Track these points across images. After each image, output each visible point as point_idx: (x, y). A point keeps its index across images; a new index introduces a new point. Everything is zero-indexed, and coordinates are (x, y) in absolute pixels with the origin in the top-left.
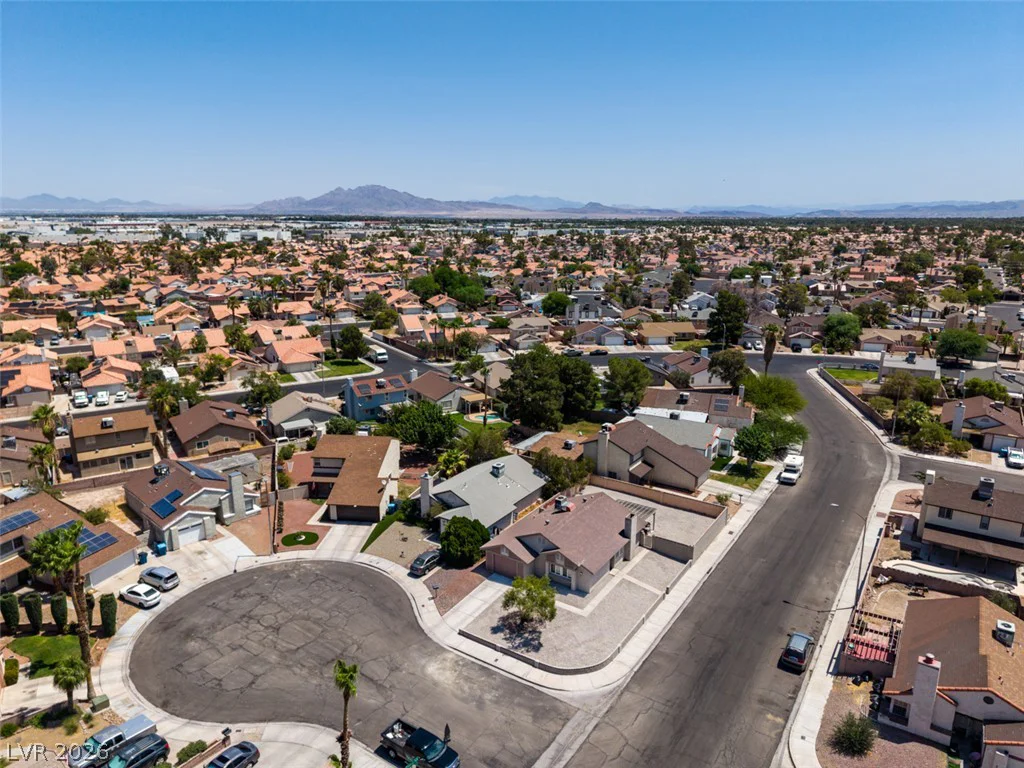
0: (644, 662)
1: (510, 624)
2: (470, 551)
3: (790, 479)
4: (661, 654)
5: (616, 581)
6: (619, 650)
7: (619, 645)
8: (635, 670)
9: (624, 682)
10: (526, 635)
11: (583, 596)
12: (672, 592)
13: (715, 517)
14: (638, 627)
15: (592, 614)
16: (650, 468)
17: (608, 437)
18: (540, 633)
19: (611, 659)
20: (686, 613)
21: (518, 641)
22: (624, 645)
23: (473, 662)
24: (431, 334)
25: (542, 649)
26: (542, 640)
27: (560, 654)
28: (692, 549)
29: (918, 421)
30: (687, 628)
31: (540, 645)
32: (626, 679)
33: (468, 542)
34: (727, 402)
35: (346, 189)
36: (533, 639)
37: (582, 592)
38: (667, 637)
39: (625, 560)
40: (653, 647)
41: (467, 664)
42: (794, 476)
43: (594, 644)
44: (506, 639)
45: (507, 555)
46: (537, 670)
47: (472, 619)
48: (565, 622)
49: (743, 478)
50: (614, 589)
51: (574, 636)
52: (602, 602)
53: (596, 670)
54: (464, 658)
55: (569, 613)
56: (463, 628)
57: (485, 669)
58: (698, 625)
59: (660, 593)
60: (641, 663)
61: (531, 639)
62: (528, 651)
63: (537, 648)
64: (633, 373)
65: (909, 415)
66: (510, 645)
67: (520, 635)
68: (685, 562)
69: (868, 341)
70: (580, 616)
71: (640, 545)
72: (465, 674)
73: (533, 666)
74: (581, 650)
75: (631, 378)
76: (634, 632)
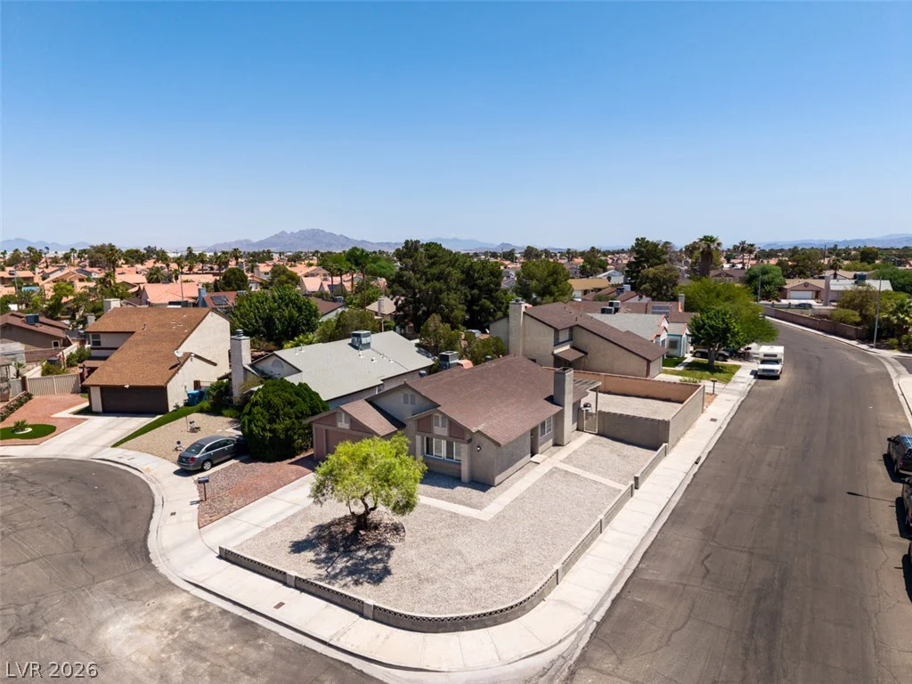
0: (614, 602)
1: (331, 536)
2: (287, 430)
3: (773, 371)
4: (650, 585)
5: (543, 469)
6: (557, 577)
7: (558, 566)
8: (598, 617)
9: (575, 645)
10: (360, 553)
11: (484, 490)
12: (643, 487)
13: (682, 402)
14: (592, 537)
15: (500, 517)
16: (582, 355)
17: (523, 309)
18: (392, 549)
19: (539, 596)
20: (678, 516)
21: (341, 564)
22: (568, 565)
23: (224, 612)
24: (329, 286)
25: (388, 579)
26: (391, 563)
27: (428, 589)
28: (666, 424)
29: (907, 318)
30: (689, 538)
31: (387, 572)
32: (579, 638)
33: (285, 415)
34: (668, 308)
35: (289, 232)
36: (374, 560)
37: (482, 483)
38: (653, 552)
39: (555, 445)
40: (628, 573)
41: (207, 616)
42: (777, 367)
43: (503, 568)
44: (317, 562)
45: (347, 426)
46: (370, 622)
47: (259, 530)
48: (445, 531)
49: (707, 373)
50: (540, 480)
51: (460, 553)
52: (520, 499)
53: (507, 620)
54: (207, 604)
55: (454, 515)
56: (231, 547)
57: (246, 627)
58: (709, 533)
59: (624, 488)
60: (607, 605)
61: (368, 562)
62: (357, 583)
63: (378, 578)
64: (551, 275)
65: (894, 313)
66: (323, 572)
67: (347, 552)
68: (655, 449)
69: (794, 289)
70: (473, 521)
71: (577, 430)
72: (192, 637)
73: (362, 615)
74: (473, 580)
75: (550, 280)
76: (585, 545)
